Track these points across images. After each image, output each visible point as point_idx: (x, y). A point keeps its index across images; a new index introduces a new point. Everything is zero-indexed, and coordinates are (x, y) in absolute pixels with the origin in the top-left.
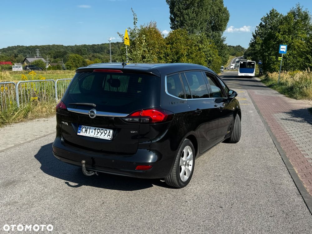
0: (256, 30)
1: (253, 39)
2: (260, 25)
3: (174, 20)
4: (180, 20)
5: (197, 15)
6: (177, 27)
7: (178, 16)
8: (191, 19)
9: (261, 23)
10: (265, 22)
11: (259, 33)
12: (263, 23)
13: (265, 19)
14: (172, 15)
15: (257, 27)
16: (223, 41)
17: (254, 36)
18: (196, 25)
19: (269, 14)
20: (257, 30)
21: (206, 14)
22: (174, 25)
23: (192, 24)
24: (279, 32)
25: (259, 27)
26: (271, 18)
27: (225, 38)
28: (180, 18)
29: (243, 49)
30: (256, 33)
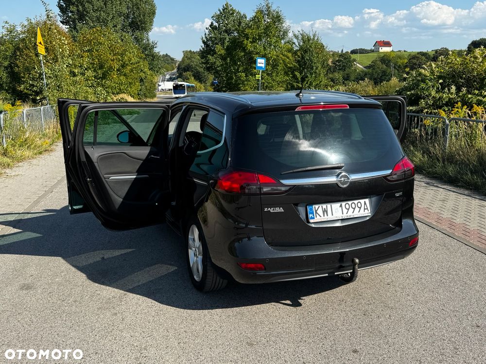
0: (205, 34)
1: (203, 47)
2: (210, 26)
3: (66, 9)
4: (78, 10)
5: (105, 4)
6: (74, 21)
7: (73, 4)
8: (97, 10)
9: (212, 23)
10: (217, 22)
11: (211, 37)
12: (215, 24)
13: (218, 18)
14: (61, 1)
15: (207, 29)
16: (153, 47)
17: (204, 42)
18: (106, 19)
19: (222, 10)
20: (207, 33)
21: (120, 4)
22: (66, 18)
23: (98, 19)
24: (247, 39)
25: (210, 28)
26: (225, 16)
27: (156, 44)
28: (77, 6)
29: (173, 59)
30: (206, 38)
